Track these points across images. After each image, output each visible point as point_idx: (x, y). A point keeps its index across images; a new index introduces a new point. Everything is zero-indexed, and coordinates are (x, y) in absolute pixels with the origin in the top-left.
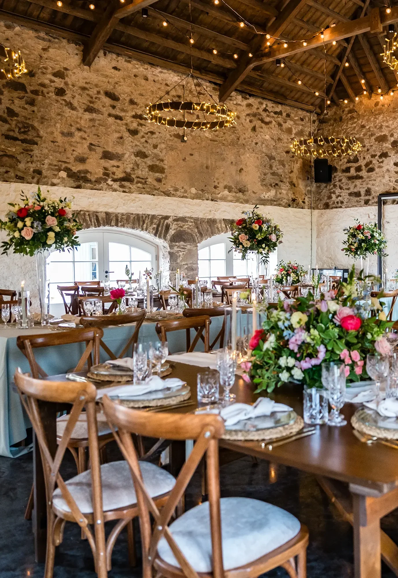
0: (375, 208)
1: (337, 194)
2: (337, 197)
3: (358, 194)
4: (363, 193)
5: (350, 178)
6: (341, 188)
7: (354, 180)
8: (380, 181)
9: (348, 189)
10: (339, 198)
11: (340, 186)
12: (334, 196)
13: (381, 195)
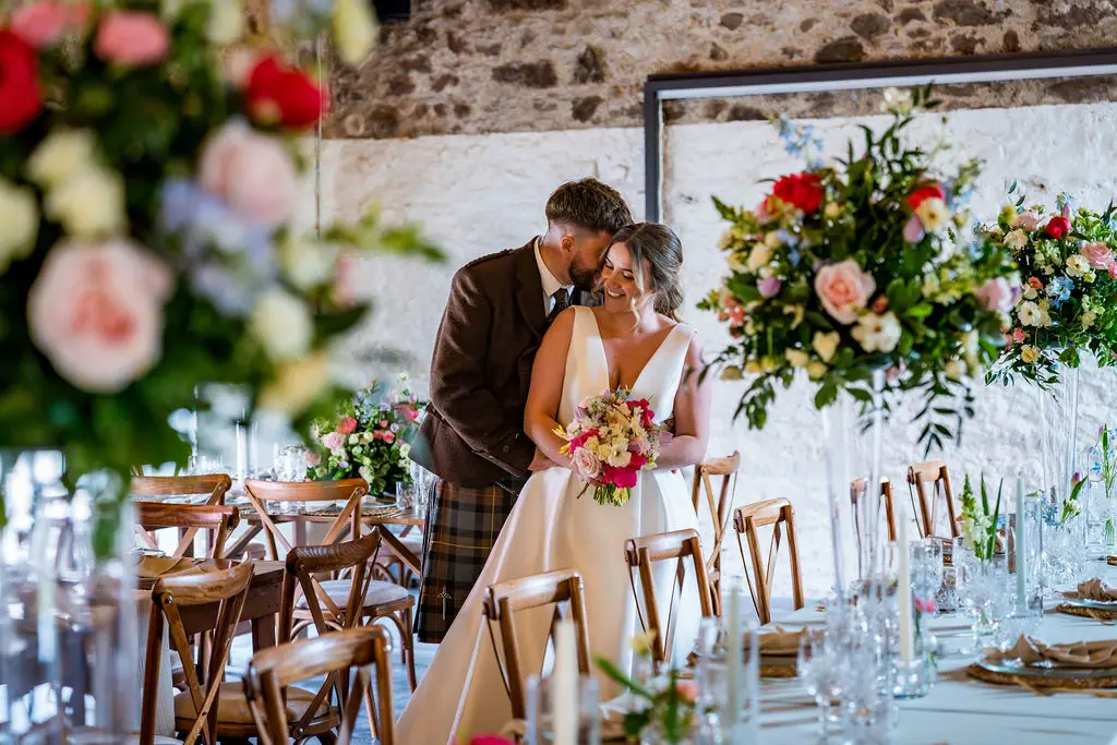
0: (638, 135)
1: (439, 70)
2: (438, 85)
3: (541, 76)
4: (564, 68)
6: (456, 46)
7: (519, 12)
8: (650, 20)
9: (494, 50)
10: (448, 89)
11: (450, 35)
12: (420, 80)
13: (659, 79)
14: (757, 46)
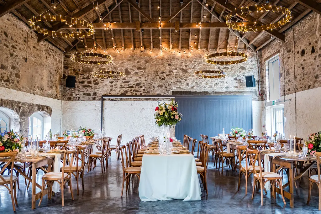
0: (101, 102)
1: (76, 93)
2: (76, 95)
3: (89, 95)
4: (92, 94)
5: (84, 86)
6: (78, 91)
7: (86, 88)
8: (102, 89)
9: (83, 91)
10: (77, 95)
11: (78, 89)
12: (74, 95)
13: (103, 96)
14: (114, 93)
